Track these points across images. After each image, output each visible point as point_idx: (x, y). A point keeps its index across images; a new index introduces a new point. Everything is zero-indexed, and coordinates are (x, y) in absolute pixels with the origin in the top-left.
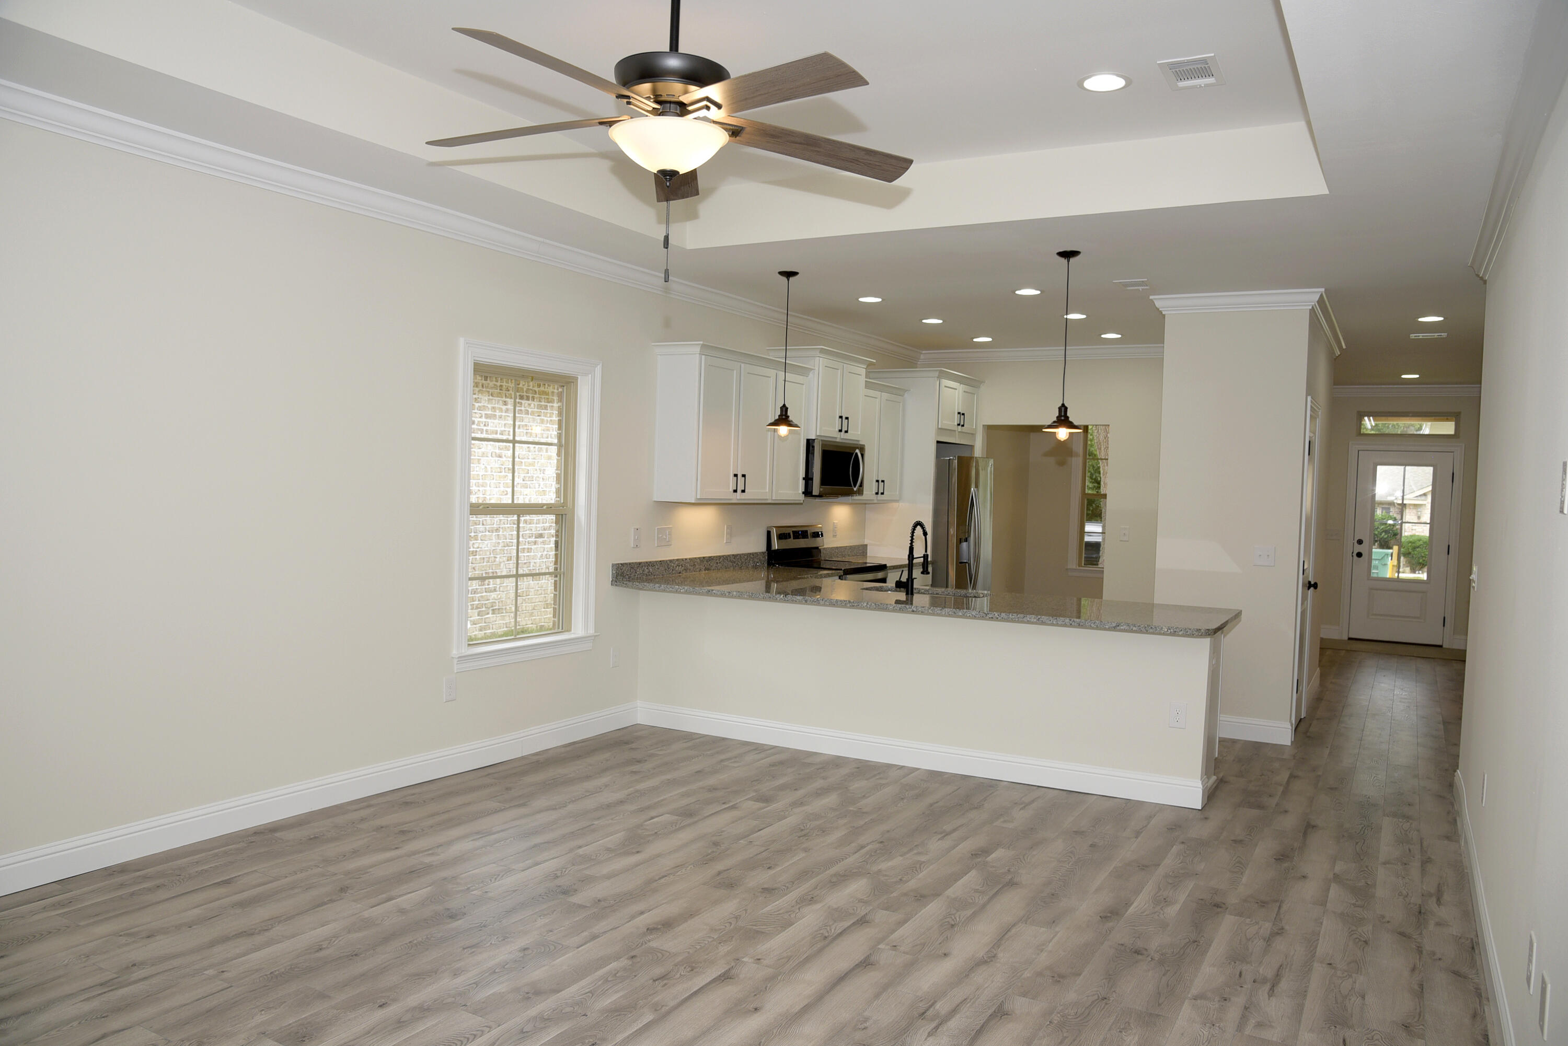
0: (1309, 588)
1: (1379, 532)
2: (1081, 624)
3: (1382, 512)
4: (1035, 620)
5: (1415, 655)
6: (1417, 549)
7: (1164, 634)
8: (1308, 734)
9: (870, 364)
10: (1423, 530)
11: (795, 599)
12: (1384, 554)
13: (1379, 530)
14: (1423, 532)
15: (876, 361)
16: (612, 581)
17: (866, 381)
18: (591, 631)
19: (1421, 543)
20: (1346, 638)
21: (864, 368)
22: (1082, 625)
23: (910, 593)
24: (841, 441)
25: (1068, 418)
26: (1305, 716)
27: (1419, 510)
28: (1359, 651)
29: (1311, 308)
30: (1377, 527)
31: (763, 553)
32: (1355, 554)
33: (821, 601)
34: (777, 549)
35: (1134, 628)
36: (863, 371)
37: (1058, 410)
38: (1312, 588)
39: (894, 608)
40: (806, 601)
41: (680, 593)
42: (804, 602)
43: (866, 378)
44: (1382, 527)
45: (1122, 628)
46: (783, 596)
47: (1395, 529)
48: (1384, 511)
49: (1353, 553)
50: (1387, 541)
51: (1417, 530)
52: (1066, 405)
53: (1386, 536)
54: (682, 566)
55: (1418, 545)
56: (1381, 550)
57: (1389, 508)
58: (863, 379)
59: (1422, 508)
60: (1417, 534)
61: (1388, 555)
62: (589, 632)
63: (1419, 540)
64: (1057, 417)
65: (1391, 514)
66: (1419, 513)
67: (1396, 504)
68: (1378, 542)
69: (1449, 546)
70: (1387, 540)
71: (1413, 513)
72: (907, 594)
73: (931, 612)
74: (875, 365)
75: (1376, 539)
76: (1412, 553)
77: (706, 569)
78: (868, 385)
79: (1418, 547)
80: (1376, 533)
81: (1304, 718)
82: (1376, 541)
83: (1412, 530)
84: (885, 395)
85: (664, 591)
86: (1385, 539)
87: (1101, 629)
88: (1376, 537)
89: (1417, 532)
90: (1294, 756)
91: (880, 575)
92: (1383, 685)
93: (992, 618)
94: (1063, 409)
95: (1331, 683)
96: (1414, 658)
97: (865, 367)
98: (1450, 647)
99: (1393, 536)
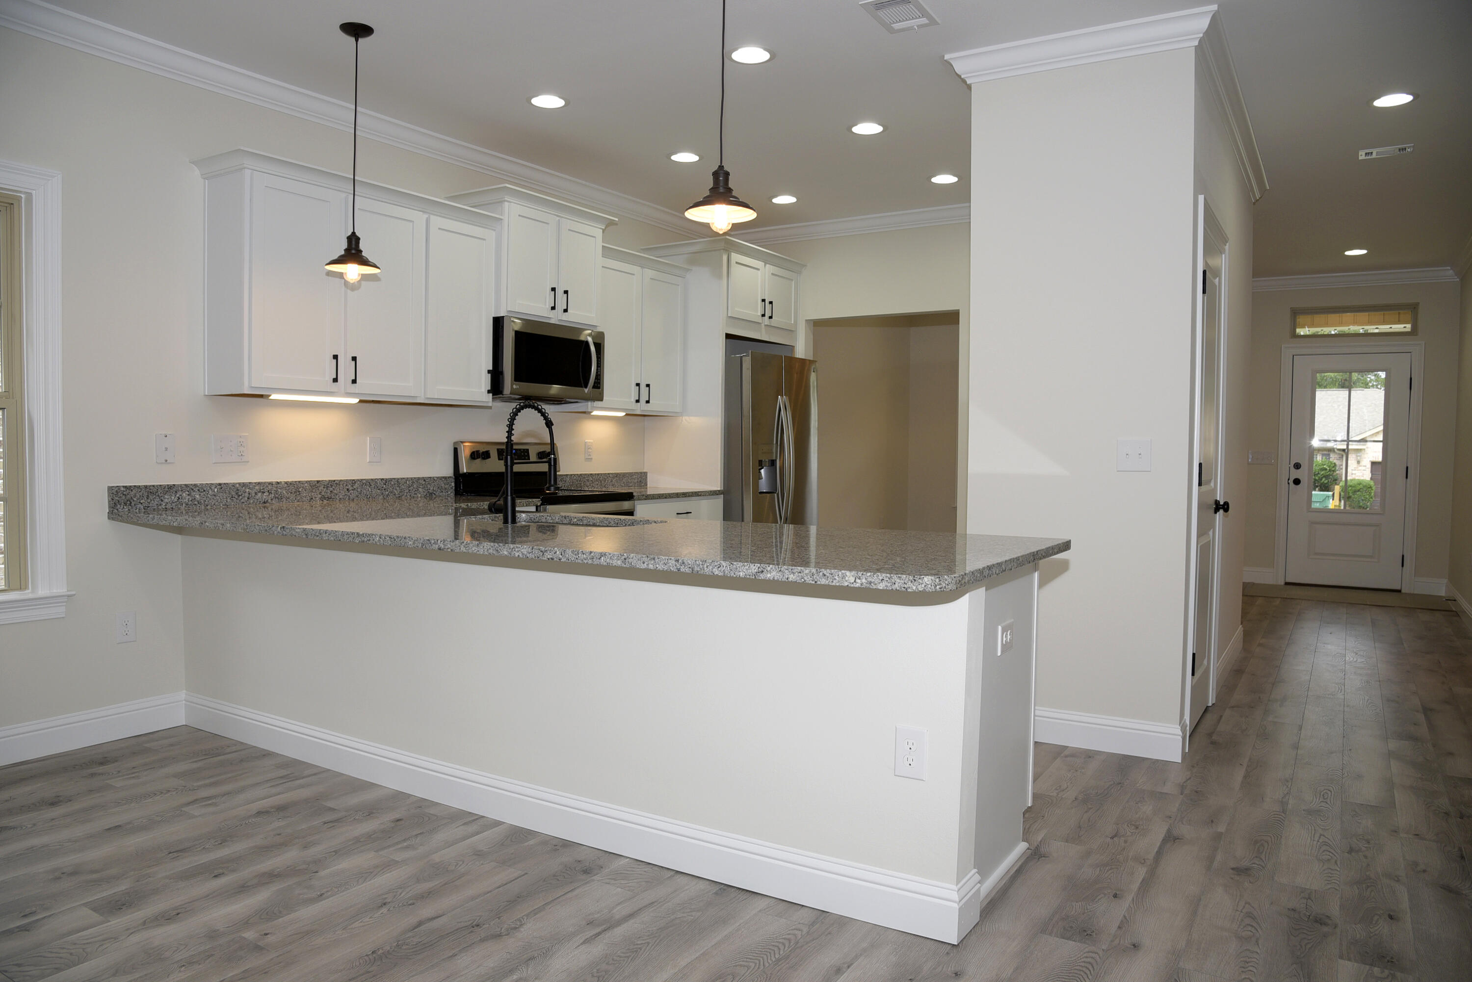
0: (1216, 510)
1: (1319, 477)
3: (1322, 458)
5: (1368, 603)
6: (1358, 493)
8: (1214, 737)
9: (611, 223)
10: (1363, 474)
12: (1325, 496)
13: (1319, 475)
14: (1363, 476)
15: (619, 220)
17: (603, 246)
19: (1361, 486)
20: (1283, 583)
21: (600, 228)
23: (510, 520)
24: (558, 323)
26: (1214, 702)
27: (1358, 455)
28: (1297, 599)
29: (1196, 43)
30: (1317, 473)
31: (445, 478)
32: (1291, 481)
34: (466, 473)
36: (598, 233)
38: (1221, 511)
43: (603, 242)
44: (1322, 473)
47: (1335, 474)
48: (1324, 458)
49: (1289, 480)
50: (1327, 487)
51: (1357, 474)
53: (1327, 481)
54: (270, 493)
55: (1358, 488)
56: (1322, 493)
57: (1329, 455)
58: (600, 243)
59: (1361, 453)
60: (1357, 478)
61: (1329, 497)
63: (1360, 484)
65: (1331, 460)
66: (1359, 458)
67: (1336, 450)
68: (1319, 487)
69: (1407, 468)
70: (1326, 485)
71: (1353, 458)
72: (506, 521)
74: (616, 224)
75: (1317, 484)
76: (1353, 496)
77: (323, 498)
78: (607, 252)
79: (1359, 491)
80: (1317, 478)
81: (1213, 704)
82: (1317, 486)
83: (1352, 474)
84: (649, 273)
86: (1326, 484)
88: (1316, 482)
89: (1357, 476)
90: (1182, 787)
91: (626, 505)
92: (1329, 647)
95: (1260, 645)
96: (1368, 606)
97: (604, 228)
98: (1412, 592)
99: (1333, 481)
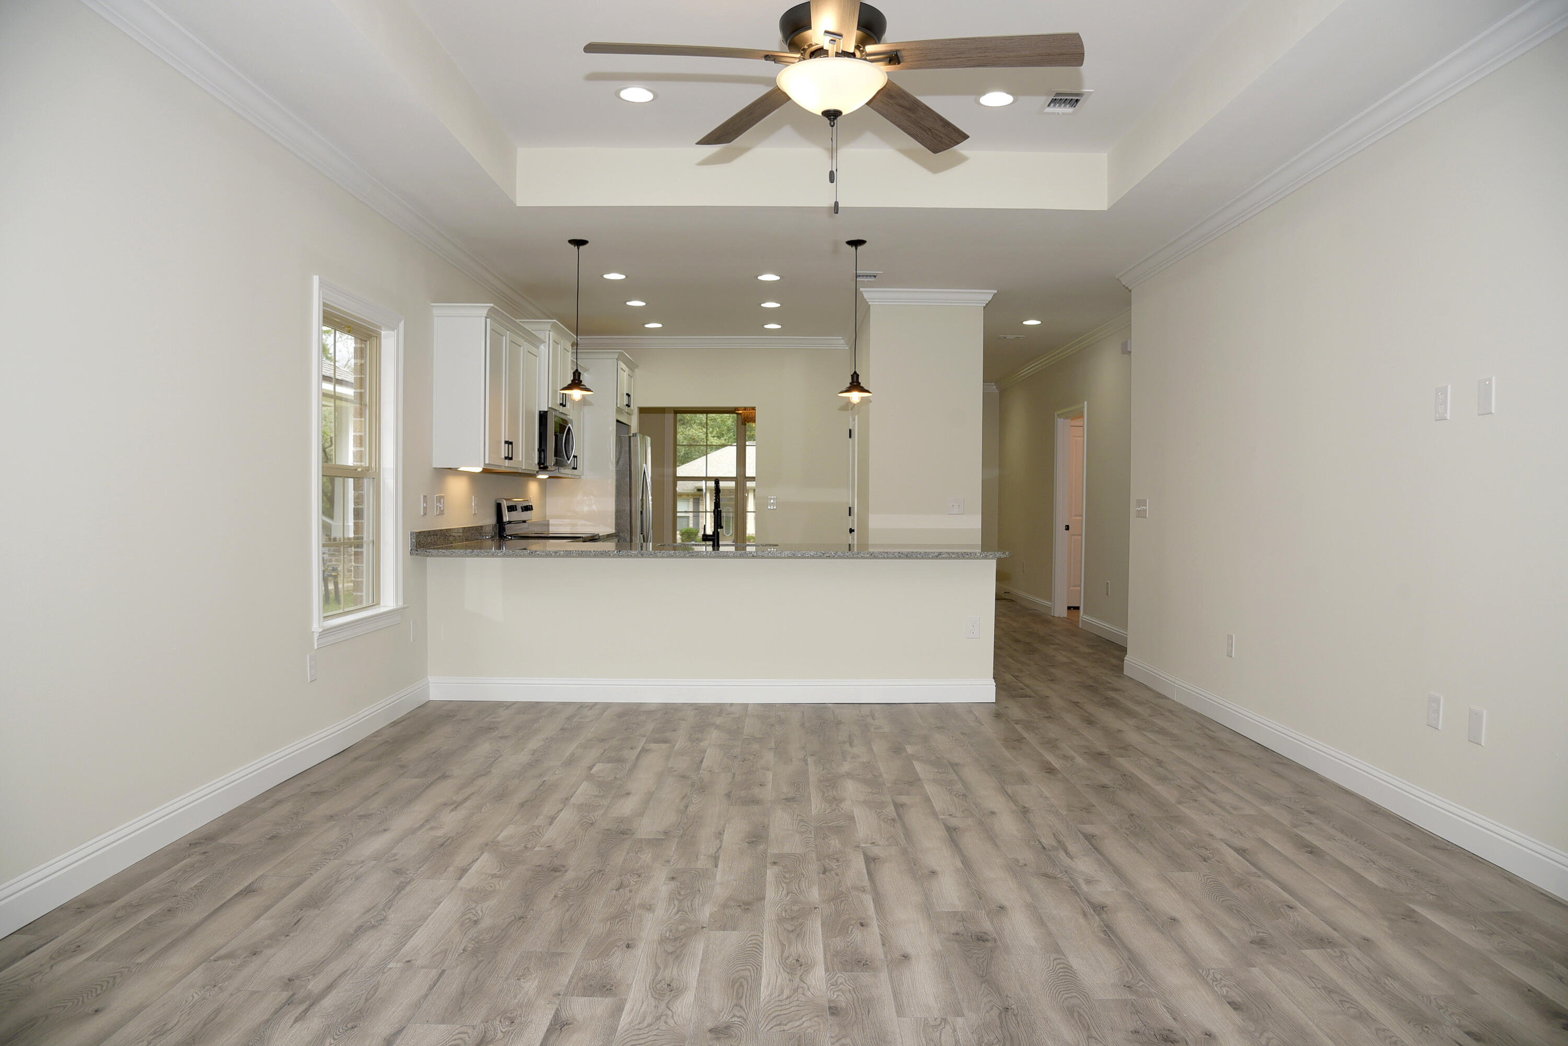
2: (909, 555)
4: (868, 555)
7: (977, 558)
11: (630, 554)
16: (411, 550)
18: (401, 604)
22: (909, 557)
25: (860, 383)
33: (659, 554)
35: (953, 556)
37: (851, 377)
39: (734, 554)
40: (642, 555)
41: (497, 556)
42: (640, 555)
45: (943, 556)
46: (617, 552)
52: (858, 373)
62: (399, 604)
64: (850, 383)
73: (771, 556)
85: (478, 556)
87: (926, 558)
93: (829, 556)
94: (855, 376)
